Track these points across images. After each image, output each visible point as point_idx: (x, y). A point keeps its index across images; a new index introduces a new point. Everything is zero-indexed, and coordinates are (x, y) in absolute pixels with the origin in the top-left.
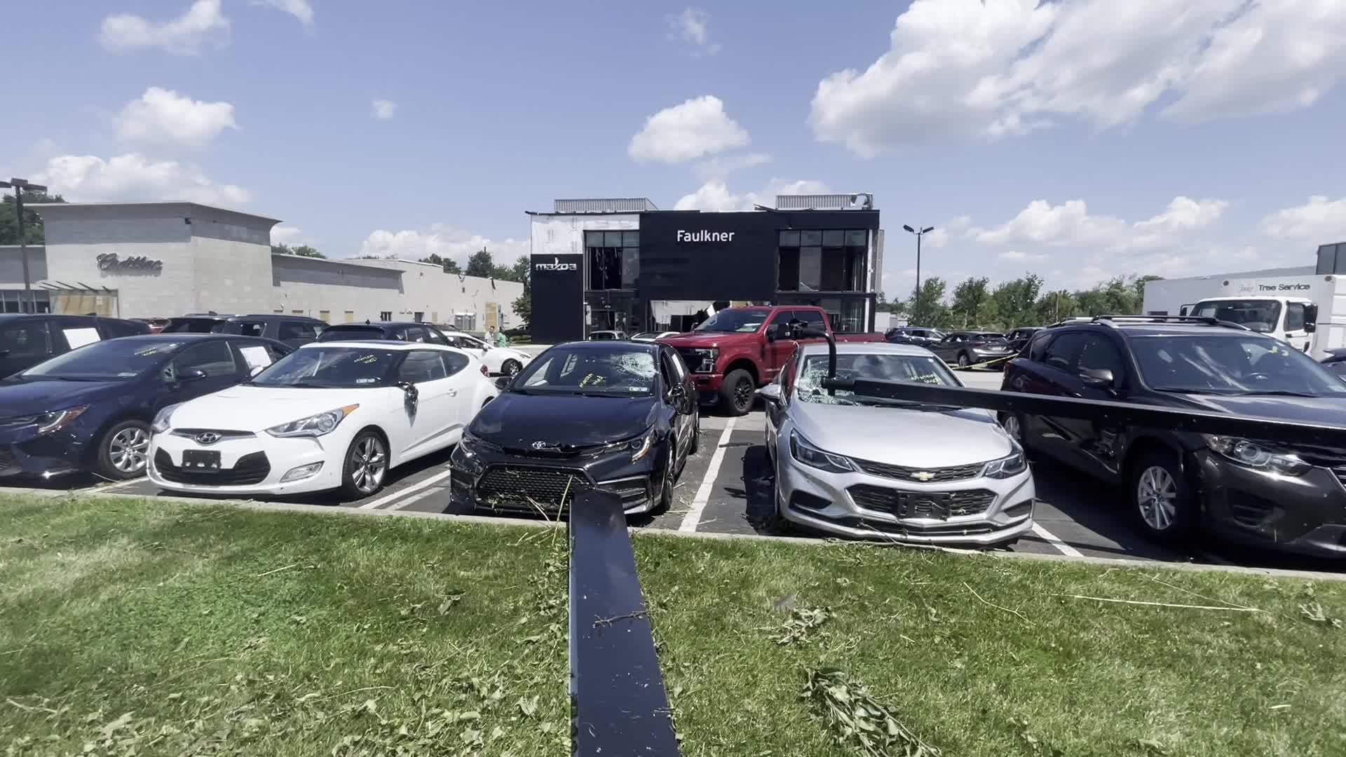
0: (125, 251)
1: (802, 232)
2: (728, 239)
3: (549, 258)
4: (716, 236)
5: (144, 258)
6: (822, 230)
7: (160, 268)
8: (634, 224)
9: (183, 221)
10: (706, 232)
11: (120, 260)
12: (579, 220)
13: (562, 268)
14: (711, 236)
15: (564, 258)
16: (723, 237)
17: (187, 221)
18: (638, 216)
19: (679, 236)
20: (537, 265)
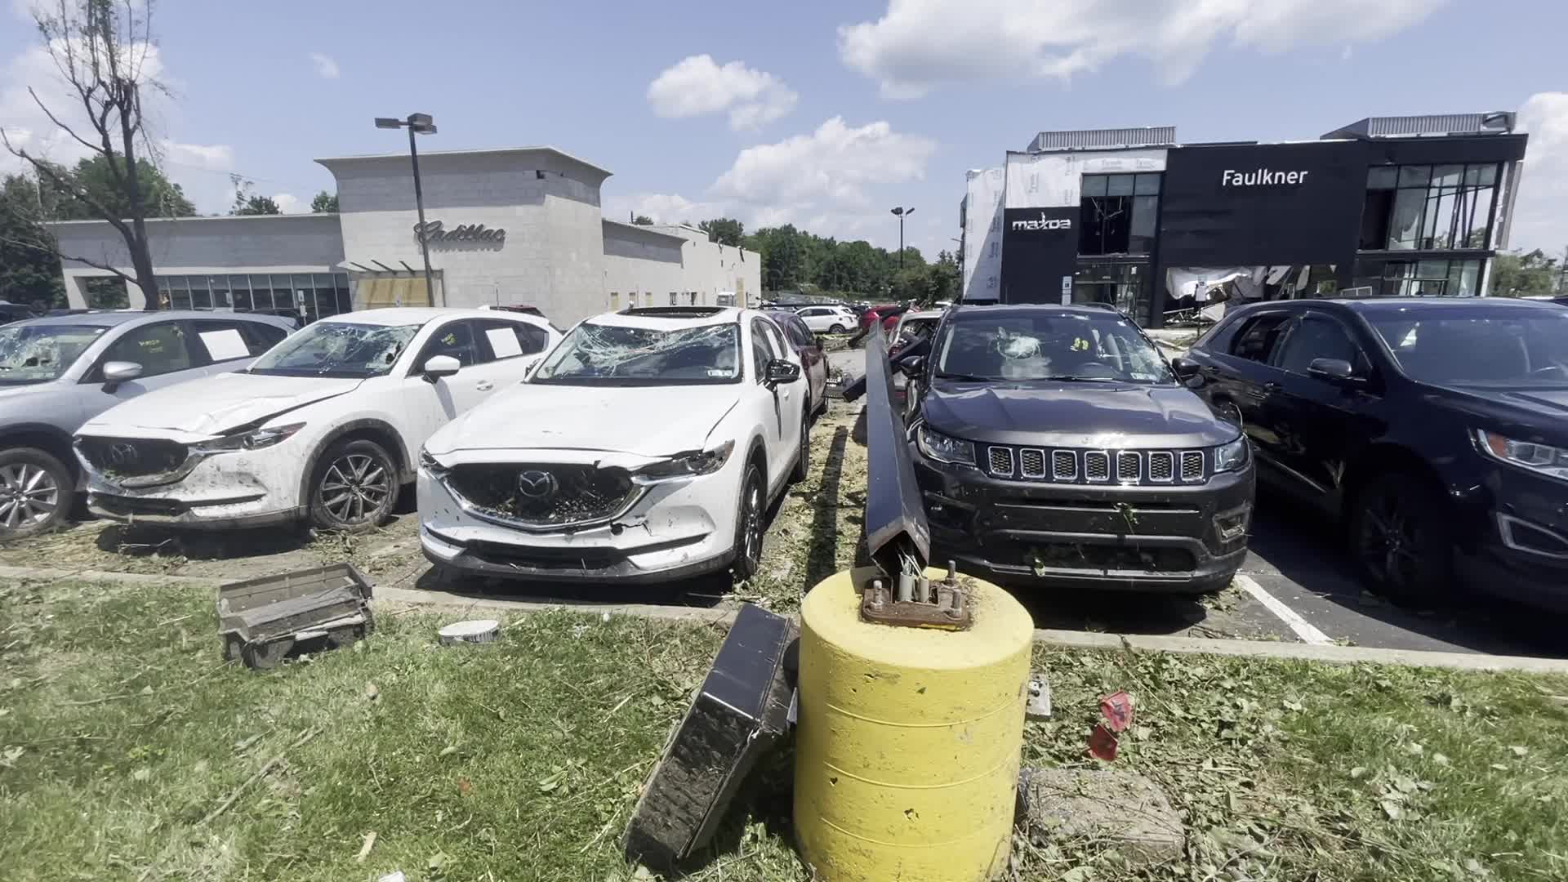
0: (452, 218)
1: (1403, 168)
2: (1298, 180)
3: (1033, 213)
4: (1280, 177)
5: (481, 226)
6: (1433, 165)
7: (502, 240)
8: (1158, 163)
9: (534, 173)
10: (1266, 171)
11: (447, 230)
12: (1078, 160)
13: (1051, 227)
14: (1273, 178)
15: (1054, 213)
16: (1291, 178)
17: (540, 176)
18: (1165, 153)
19: (1226, 178)
20: (1014, 224)
